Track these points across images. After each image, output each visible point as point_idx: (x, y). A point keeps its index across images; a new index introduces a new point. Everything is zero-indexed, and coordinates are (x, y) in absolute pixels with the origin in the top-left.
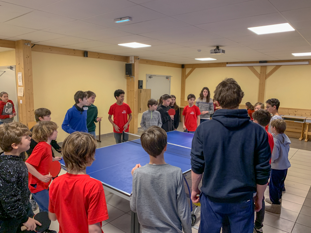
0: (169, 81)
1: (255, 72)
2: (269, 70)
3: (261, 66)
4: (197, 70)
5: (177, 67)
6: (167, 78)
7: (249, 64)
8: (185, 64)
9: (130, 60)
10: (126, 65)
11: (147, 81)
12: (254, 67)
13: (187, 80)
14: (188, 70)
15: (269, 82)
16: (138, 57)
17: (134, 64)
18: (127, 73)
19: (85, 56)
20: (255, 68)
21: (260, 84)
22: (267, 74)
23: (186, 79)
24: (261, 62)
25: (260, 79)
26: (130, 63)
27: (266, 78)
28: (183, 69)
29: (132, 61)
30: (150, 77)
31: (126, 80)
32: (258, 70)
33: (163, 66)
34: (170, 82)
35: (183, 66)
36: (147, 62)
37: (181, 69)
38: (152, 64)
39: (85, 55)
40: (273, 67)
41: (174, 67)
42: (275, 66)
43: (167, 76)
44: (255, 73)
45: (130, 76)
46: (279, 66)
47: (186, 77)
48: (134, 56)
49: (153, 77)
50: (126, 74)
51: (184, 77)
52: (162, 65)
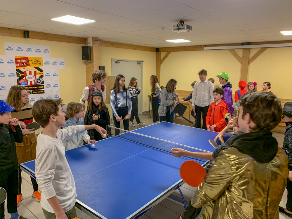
0: (141, 66)
1: (236, 56)
2: (253, 53)
3: (244, 49)
4: (172, 54)
5: (150, 51)
6: (139, 63)
7: (230, 46)
8: (160, 48)
9: (88, 42)
10: (83, 47)
11: (113, 67)
12: (235, 50)
13: (162, 66)
14: (163, 54)
15: (253, 67)
16: (98, 38)
17: (92, 46)
18: (84, 57)
19: (26, 37)
20: (237, 51)
21: (242, 70)
22: (250, 58)
23: (161, 64)
24: (243, 44)
25: (242, 64)
26: (88, 45)
27: (249, 63)
28: (157, 53)
29: (90, 43)
30: (117, 62)
31: (85, 66)
32: (240, 53)
33: (134, 49)
34: (142, 68)
35: (157, 50)
36: (112, 45)
37: (155, 53)
38: (119, 48)
39: (26, 35)
40: (258, 50)
41: (147, 51)
42: (260, 49)
43: (139, 61)
44: (236, 58)
45: (88, 60)
46: (265, 49)
47: (161, 62)
48: (93, 38)
49: (120, 62)
50: (83, 59)
51: (159, 62)
52: (132, 49)
